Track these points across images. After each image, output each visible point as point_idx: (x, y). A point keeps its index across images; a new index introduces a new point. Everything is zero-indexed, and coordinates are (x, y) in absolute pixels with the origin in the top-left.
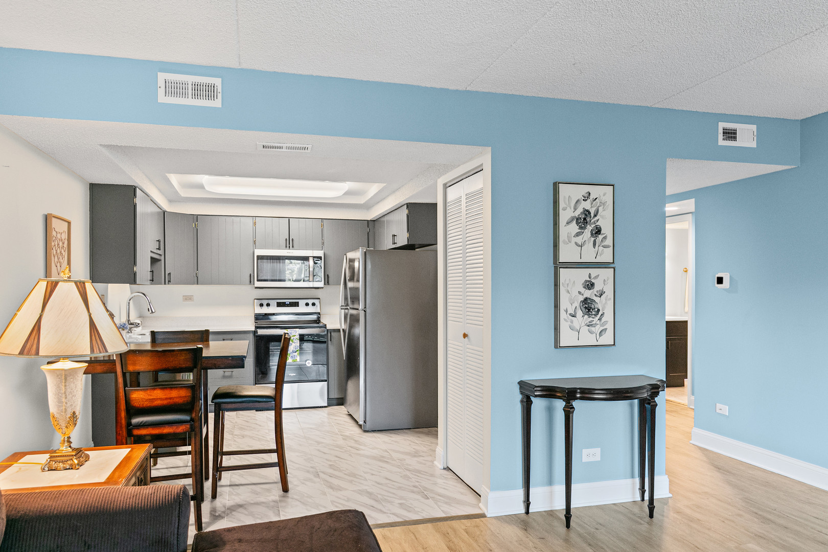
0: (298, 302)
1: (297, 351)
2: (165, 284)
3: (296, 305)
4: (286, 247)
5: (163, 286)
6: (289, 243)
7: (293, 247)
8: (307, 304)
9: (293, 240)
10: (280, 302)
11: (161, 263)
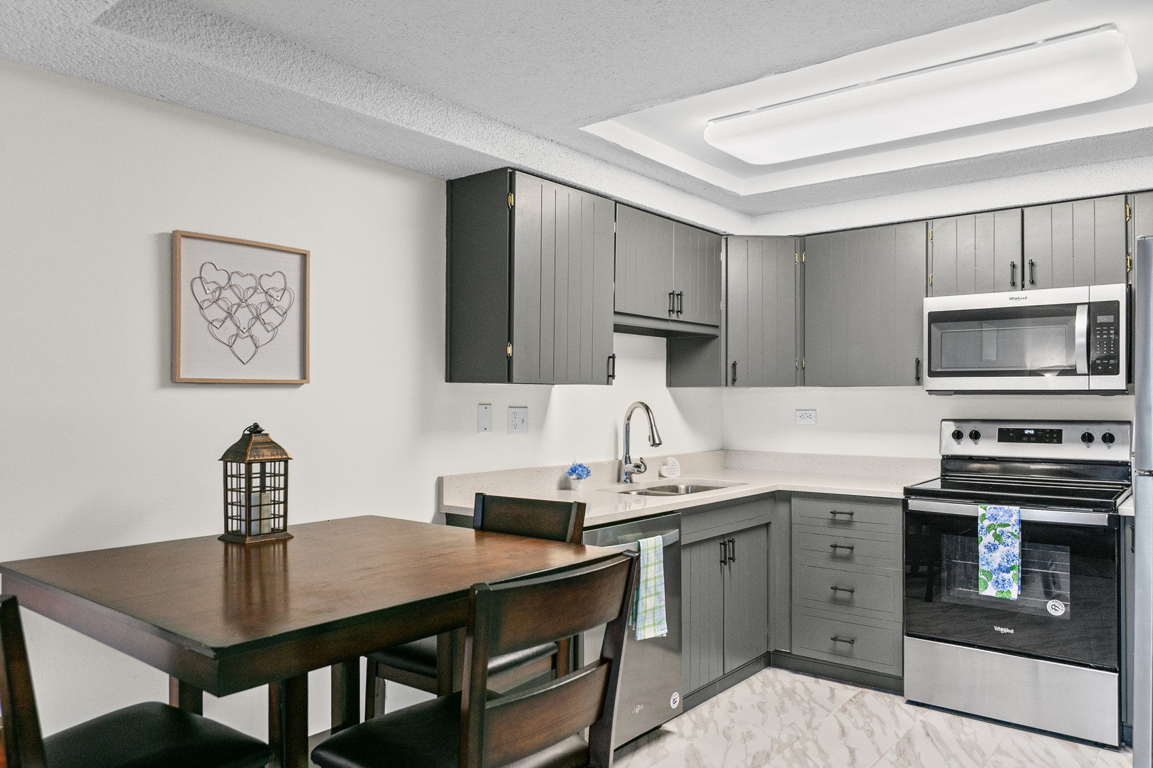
0: (1060, 432)
1: (1012, 568)
2: (726, 385)
3: (1054, 437)
4: (1013, 284)
5: (725, 390)
6: (1024, 275)
7: (1032, 282)
8: (1088, 438)
9: (1032, 264)
10: (1008, 430)
11: (719, 346)
